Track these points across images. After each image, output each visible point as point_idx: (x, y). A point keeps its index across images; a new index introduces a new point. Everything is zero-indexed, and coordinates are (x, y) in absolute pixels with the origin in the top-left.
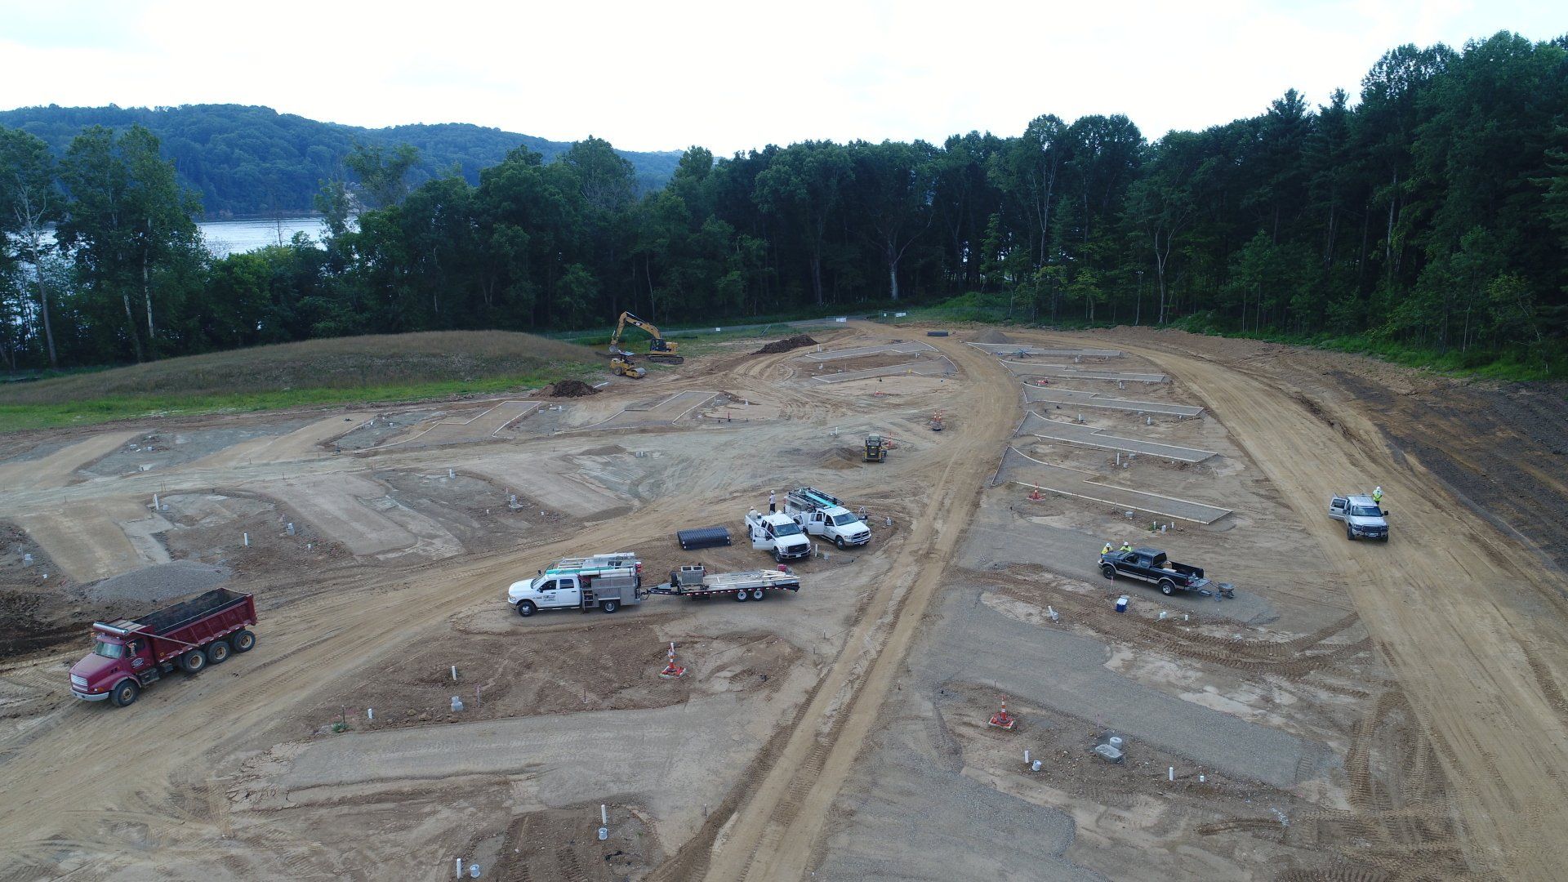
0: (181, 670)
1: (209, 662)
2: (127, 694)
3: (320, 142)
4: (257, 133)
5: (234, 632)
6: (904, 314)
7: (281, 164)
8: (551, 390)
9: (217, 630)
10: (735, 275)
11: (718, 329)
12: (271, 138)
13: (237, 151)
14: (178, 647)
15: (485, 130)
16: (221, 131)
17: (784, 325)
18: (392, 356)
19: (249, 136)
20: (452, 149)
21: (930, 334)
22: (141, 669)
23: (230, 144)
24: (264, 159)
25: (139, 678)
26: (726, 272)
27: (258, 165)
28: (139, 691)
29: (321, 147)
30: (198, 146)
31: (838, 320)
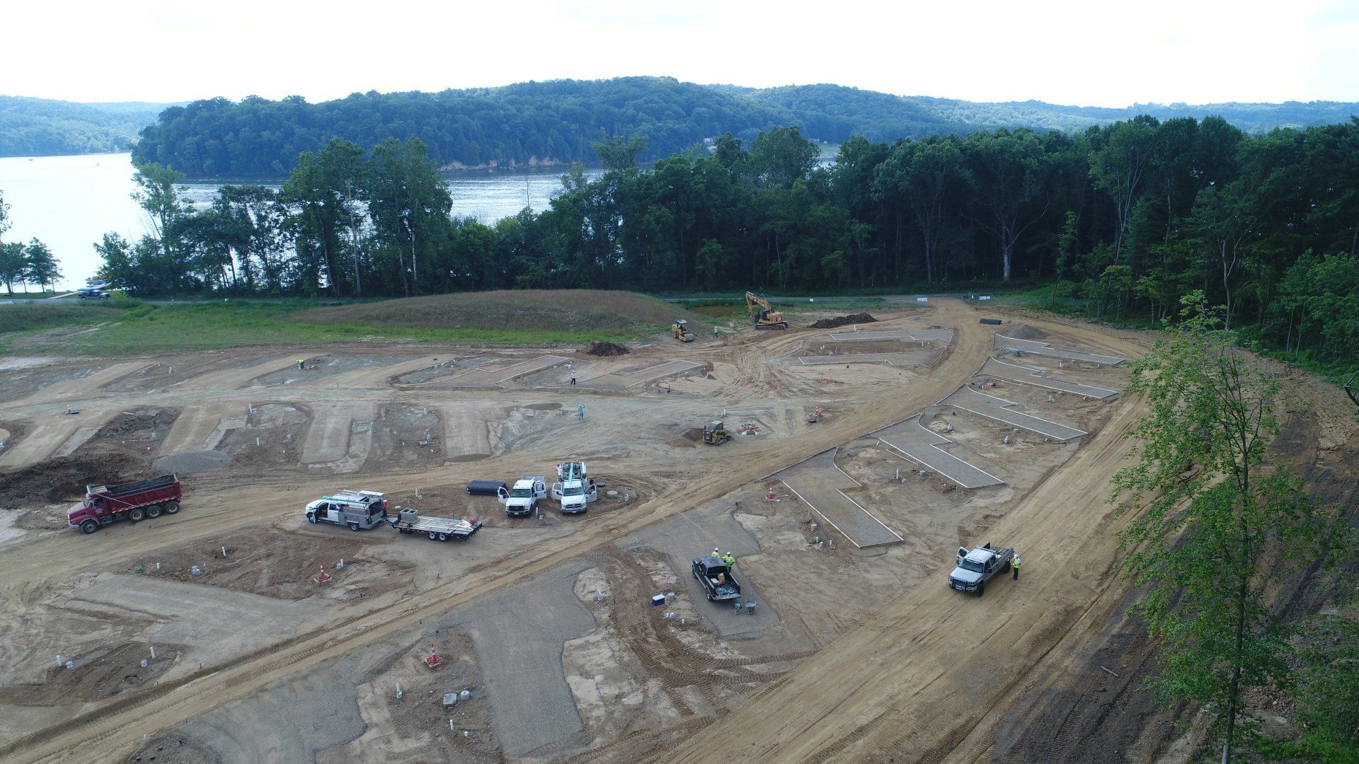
0: (127, 518)
1: (146, 517)
2: (90, 527)
3: (704, 105)
4: (657, 99)
5: (164, 502)
6: (988, 298)
7: (670, 124)
8: (590, 348)
9: (154, 500)
10: (838, 253)
11: (812, 300)
12: (667, 103)
13: (641, 113)
14: (125, 506)
15: (846, 89)
16: (633, 98)
17: (880, 299)
18: (528, 309)
19: (652, 101)
20: (813, 106)
21: (983, 321)
22: (101, 515)
23: (637, 108)
24: (659, 119)
25: (100, 520)
26: (833, 250)
27: (654, 124)
28: (99, 528)
29: (704, 109)
30: (616, 110)
31: (919, 299)
